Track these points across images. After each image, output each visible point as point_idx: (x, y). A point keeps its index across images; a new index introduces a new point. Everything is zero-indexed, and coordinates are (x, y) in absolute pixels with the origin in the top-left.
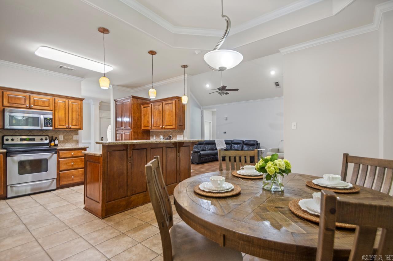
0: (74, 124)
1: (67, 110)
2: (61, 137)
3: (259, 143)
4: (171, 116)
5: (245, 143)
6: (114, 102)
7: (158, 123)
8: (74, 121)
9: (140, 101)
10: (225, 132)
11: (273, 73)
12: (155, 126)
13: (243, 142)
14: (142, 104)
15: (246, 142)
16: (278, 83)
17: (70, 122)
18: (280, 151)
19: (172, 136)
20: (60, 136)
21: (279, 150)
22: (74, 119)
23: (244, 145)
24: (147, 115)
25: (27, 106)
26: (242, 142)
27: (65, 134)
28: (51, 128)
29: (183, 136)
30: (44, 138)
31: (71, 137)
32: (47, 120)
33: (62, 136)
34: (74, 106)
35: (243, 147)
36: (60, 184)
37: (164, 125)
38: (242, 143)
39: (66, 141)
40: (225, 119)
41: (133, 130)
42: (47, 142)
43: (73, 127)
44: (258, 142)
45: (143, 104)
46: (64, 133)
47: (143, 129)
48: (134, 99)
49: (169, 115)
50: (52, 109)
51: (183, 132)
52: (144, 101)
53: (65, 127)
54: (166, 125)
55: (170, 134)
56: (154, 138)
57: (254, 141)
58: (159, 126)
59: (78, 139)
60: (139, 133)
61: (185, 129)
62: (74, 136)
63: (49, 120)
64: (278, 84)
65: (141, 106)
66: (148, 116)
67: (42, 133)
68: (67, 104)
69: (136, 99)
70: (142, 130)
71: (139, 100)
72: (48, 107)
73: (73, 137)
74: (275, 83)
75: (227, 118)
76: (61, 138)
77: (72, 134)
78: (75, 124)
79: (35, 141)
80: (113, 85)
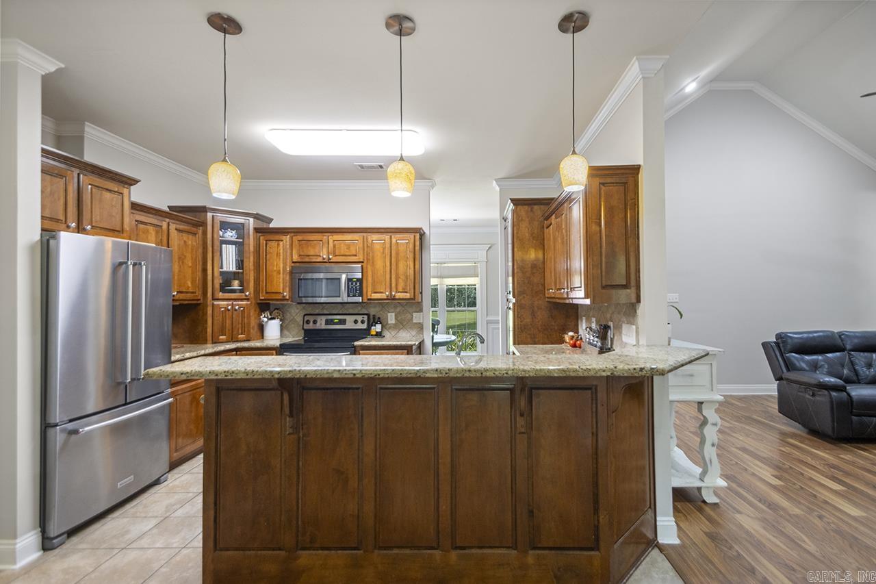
0: (400, 290)
1: (393, 256)
2: (391, 316)
7: (562, 278)
8: (400, 281)
9: (539, 211)
17: (393, 285)
19: (611, 324)
20: (389, 314)
22: (401, 277)
24: (550, 251)
25: (324, 259)
27: (398, 310)
28: (360, 299)
29: (637, 332)
30: (359, 318)
31: (409, 316)
32: (352, 284)
33: (393, 314)
34: (402, 249)
39: (401, 324)
41: (517, 301)
42: (365, 326)
43: (399, 295)
46: (395, 307)
48: (518, 207)
50: (361, 260)
51: (636, 312)
53: (383, 296)
55: (608, 316)
59: (422, 321)
60: (536, 309)
62: (415, 314)
63: (356, 284)
65: (543, 227)
67: (360, 308)
68: (388, 245)
69: (526, 207)
70: (549, 299)
71: (536, 207)
72: (356, 255)
76: (391, 318)
77: (410, 310)
78: (403, 289)
79: (345, 324)
80: (497, 180)
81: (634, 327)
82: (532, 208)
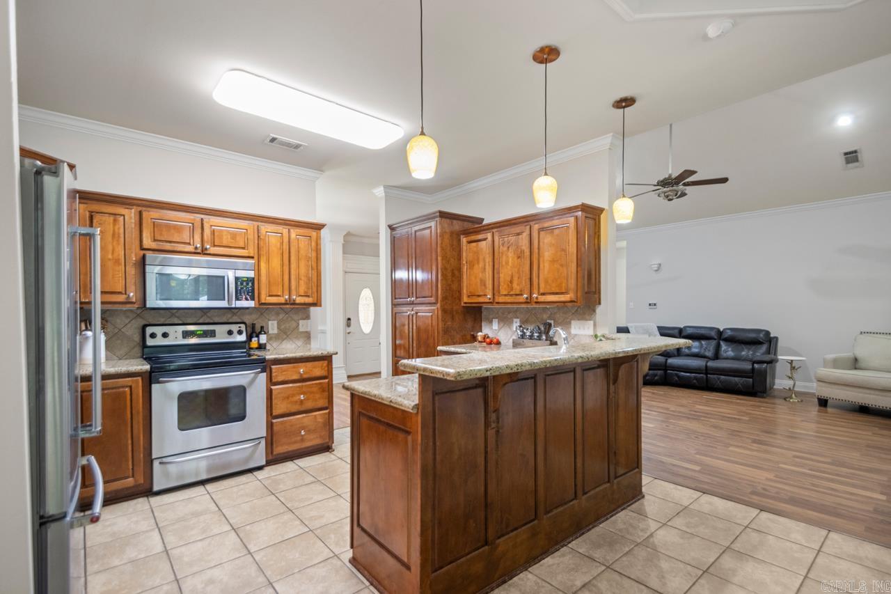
0: (302, 290)
1: (287, 254)
2: (272, 324)
3: (776, 338)
4: (562, 265)
5: (725, 336)
6: (389, 230)
7: (515, 285)
8: (302, 283)
9: (457, 226)
10: (655, 305)
11: (845, 121)
12: (505, 295)
13: (720, 333)
14: (463, 234)
15: (729, 333)
16: (855, 152)
17: (293, 287)
18: (861, 364)
19: (552, 322)
20: (270, 322)
21: (856, 360)
22: (303, 278)
23: (722, 343)
24: (478, 263)
25: (196, 248)
26: (713, 334)
27: (281, 316)
28: (251, 304)
29: (595, 325)
30: (235, 328)
31: (294, 324)
32: (242, 284)
33: (275, 323)
34: (302, 245)
35: (718, 347)
36: (275, 453)
37: (535, 291)
38: (716, 337)
39: (284, 334)
40: (655, 267)
41: (441, 306)
42: (243, 338)
43: (299, 300)
44: (772, 336)
45: (467, 233)
46: (278, 314)
47: (465, 303)
48: (443, 219)
49: (553, 261)
50: (252, 255)
51: (594, 311)
52: (467, 225)
53: (282, 300)
54: (542, 291)
55: (545, 316)
56: (495, 325)
57: (759, 331)
58: (517, 295)
59: (308, 330)
60: (455, 313)
61: (600, 303)
62: (301, 322)
63: (248, 284)
64: (857, 157)
65: (460, 240)
66: (481, 265)
67: (229, 316)
68: (286, 240)
69: (448, 220)
70: (463, 304)
71: (455, 222)
72: (243, 248)
73: (298, 324)
74: (846, 154)
75: (660, 265)
76: (273, 327)
77: (295, 317)
78: (305, 292)
79: (215, 336)
80: (385, 187)
81: (592, 322)
82: (452, 223)
